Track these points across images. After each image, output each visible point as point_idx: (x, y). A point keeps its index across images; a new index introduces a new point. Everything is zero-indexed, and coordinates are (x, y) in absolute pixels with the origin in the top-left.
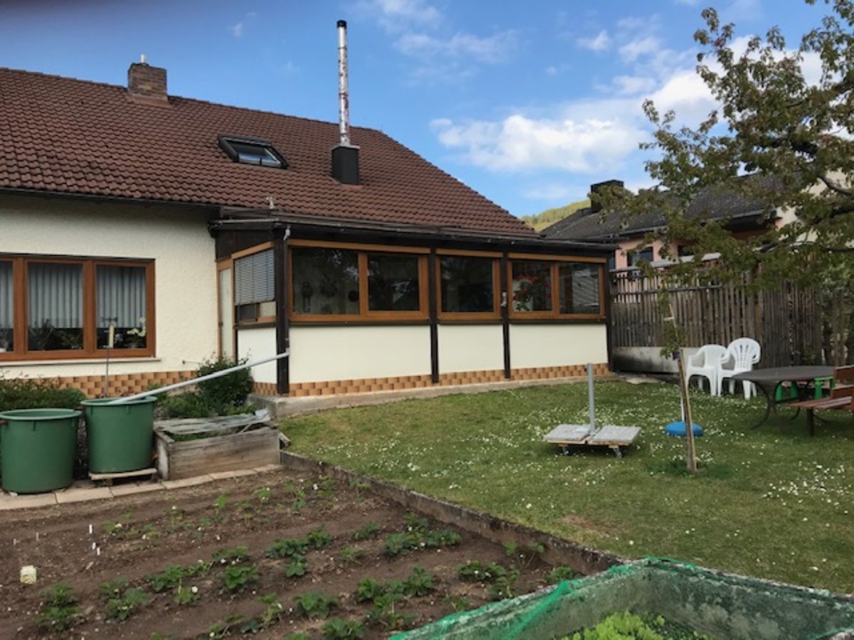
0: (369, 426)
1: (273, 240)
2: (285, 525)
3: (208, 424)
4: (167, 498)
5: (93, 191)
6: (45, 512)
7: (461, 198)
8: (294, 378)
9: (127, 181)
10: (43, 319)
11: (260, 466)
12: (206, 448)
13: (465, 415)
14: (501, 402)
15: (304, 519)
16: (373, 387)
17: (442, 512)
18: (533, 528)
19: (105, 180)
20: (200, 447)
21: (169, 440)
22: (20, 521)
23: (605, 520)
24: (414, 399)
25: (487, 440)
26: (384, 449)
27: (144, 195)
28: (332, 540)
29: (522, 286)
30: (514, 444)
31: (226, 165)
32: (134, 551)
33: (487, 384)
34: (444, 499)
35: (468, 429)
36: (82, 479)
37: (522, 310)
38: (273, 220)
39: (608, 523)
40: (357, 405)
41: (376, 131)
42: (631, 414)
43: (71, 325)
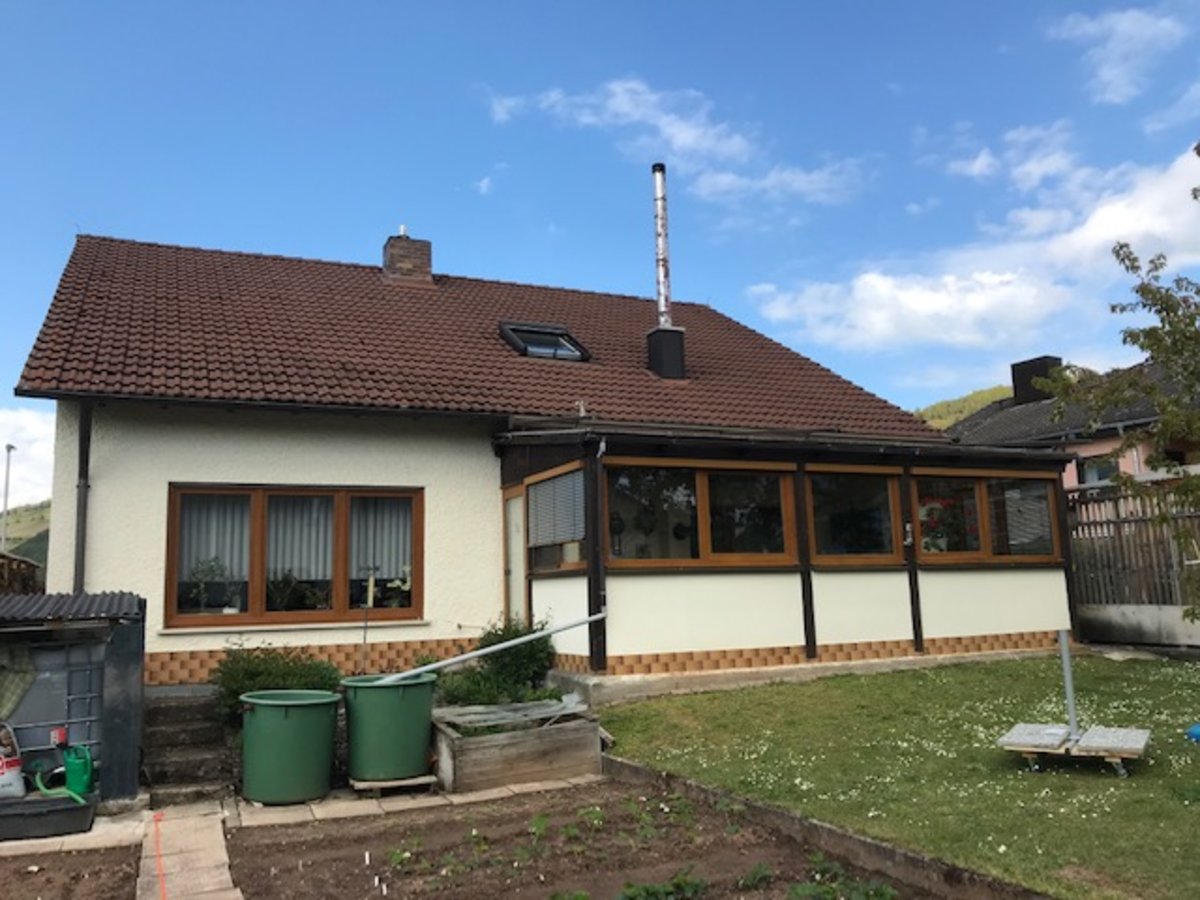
0: (724, 721)
1: (584, 457)
2: (632, 863)
3: (505, 714)
4: (458, 818)
5: (351, 401)
6: (303, 831)
7: (828, 390)
8: (614, 648)
9: (391, 386)
10: (283, 569)
11: (575, 775)
12: (504, 746)
13: (863, 707)
14: (915, 688)
15: (656, 855)
16: (739, 661)
17: (862, 852)
18: (1018, 885)
19: (364, 387)
20: (496, 746)
21: (455, 735)
22: (274, 844)
23: (1130, 875)
24: (782, 683)
25: (905, 745)
26: (754, 756)
27: (412, 403)
28: (706, 888)
29: (930, 514)
30: (948, 751)
31: (511, 359)
32: (432, 891)
33: (888, 660)
34: (864, 833)
35: (871, 728)
36: (340, 788)
37: (933, 550)
38: (583, 430)
39: (1136, 880)
40: (702, 690)
41: (701, 306)
42: (1124, 709)
43: (317, 575)
